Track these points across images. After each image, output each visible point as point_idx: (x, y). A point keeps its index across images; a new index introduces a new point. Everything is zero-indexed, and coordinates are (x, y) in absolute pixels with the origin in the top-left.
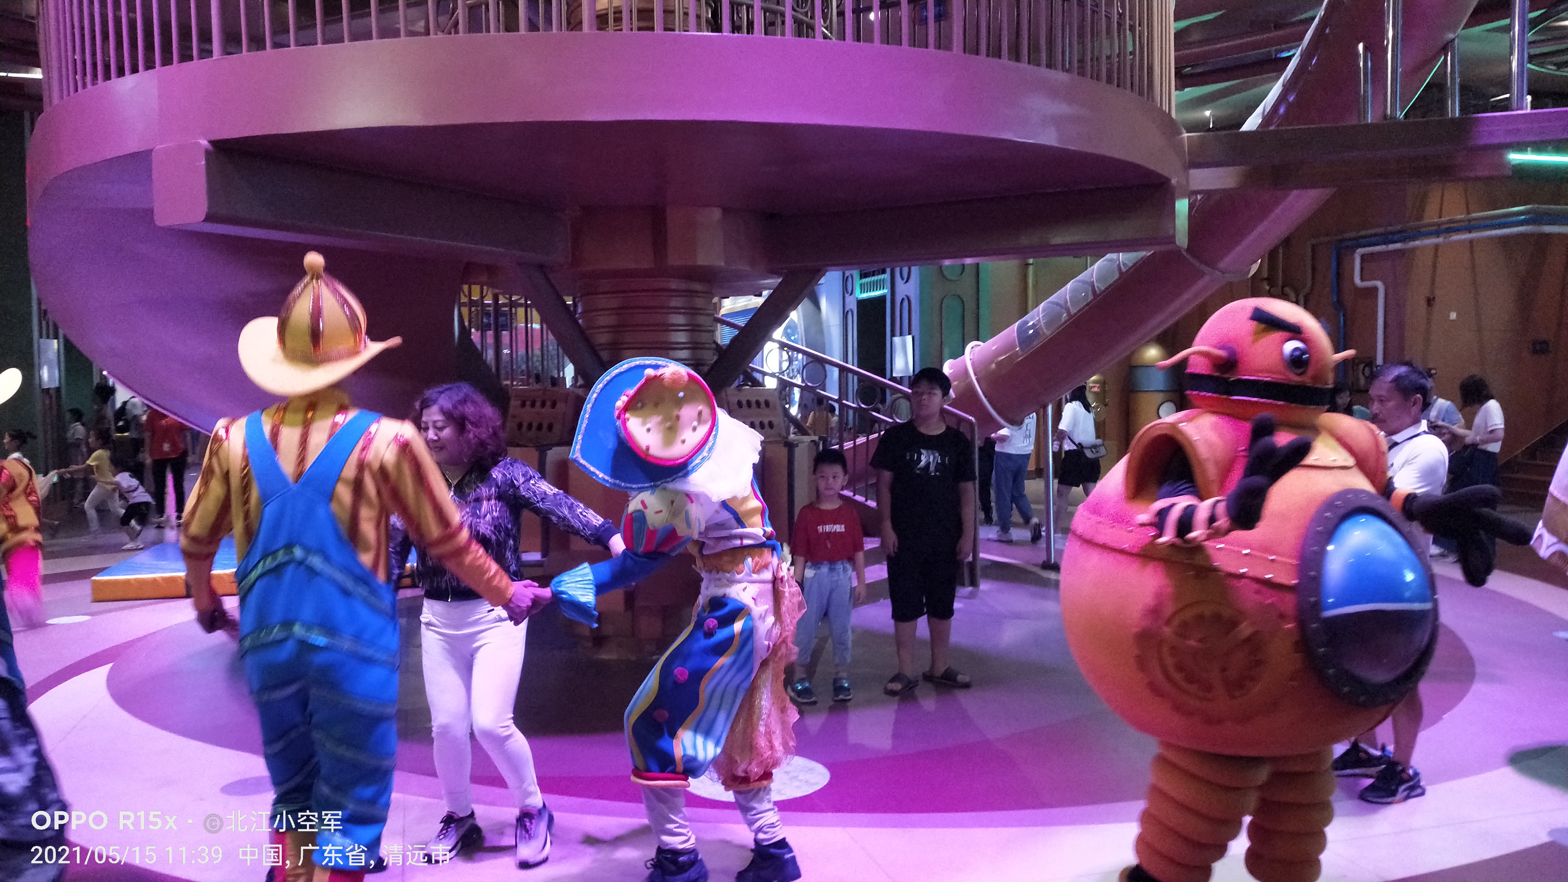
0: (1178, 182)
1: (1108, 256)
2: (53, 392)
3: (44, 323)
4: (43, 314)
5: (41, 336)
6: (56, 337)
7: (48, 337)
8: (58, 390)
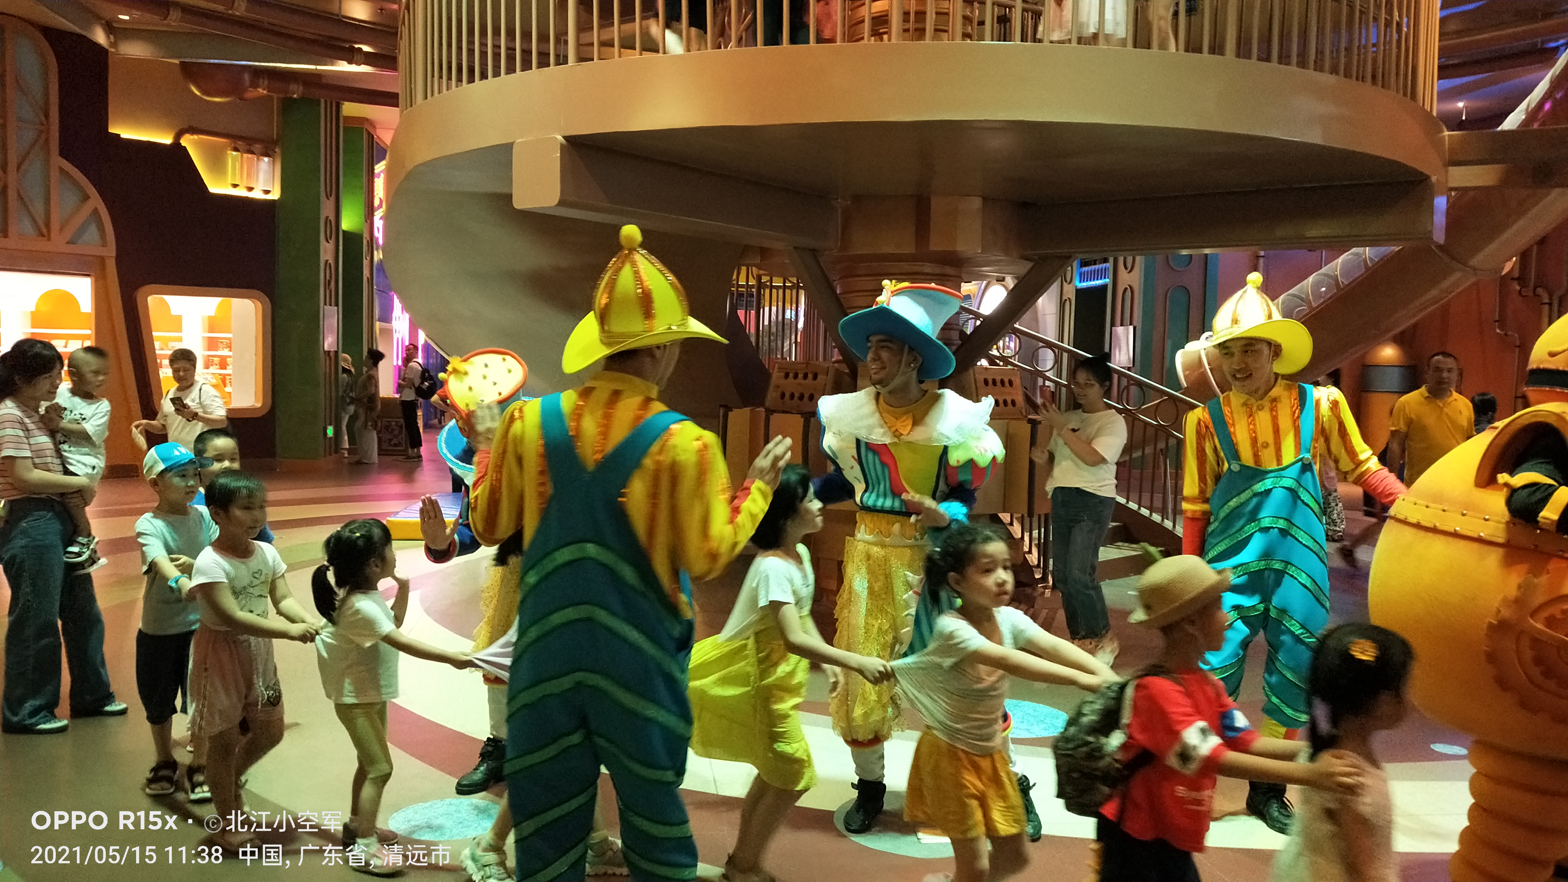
0: (1438, 180)
1: (1354, 250)
2: (332, 355)
3: (328, 291)
4: (328, 283)
5: (325, 304)
6: (337, 305)
7: (331, 305)
8: (336, 352)
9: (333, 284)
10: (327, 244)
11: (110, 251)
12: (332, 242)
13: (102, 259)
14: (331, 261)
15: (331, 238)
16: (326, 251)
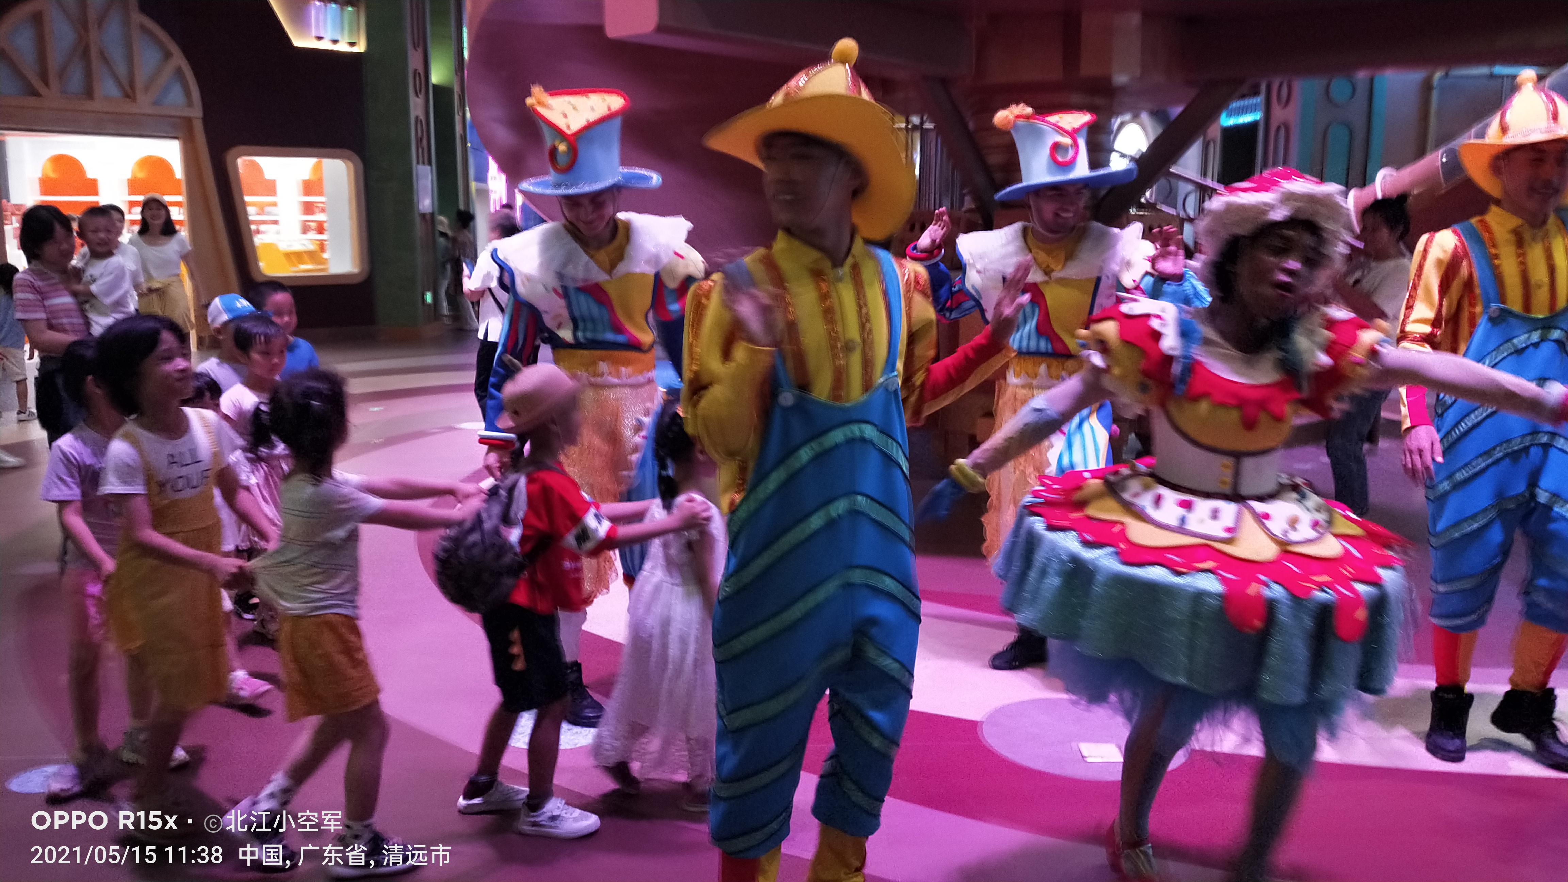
2: (428, 217)
3: (420, 150)
4: (419, 141)
5: (418, 163)
6: (430, 163)
7: (423, 163)
8: (432, 215)
9: (425, 142)
10: (417, 99)
11: (196, 112)
12: (422, 96)
13: (188, 121)
14: (422, 117)
15: (420, 91)
16: (416, 106)
